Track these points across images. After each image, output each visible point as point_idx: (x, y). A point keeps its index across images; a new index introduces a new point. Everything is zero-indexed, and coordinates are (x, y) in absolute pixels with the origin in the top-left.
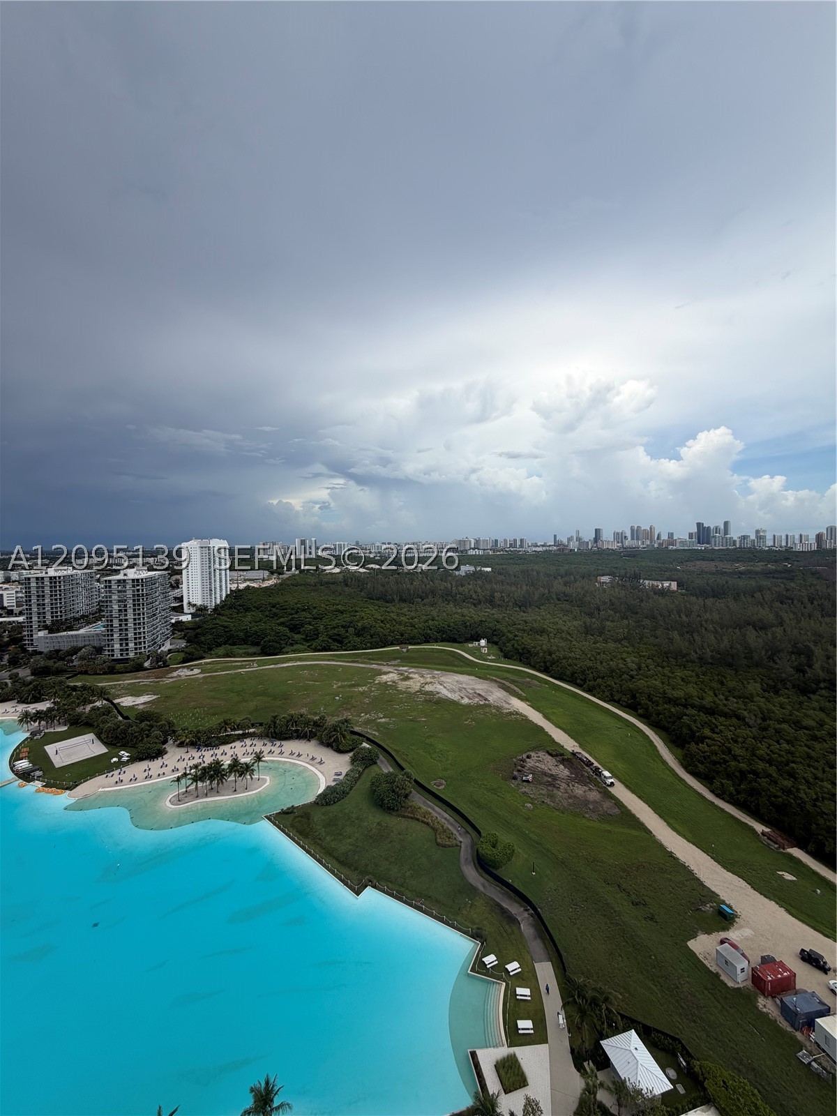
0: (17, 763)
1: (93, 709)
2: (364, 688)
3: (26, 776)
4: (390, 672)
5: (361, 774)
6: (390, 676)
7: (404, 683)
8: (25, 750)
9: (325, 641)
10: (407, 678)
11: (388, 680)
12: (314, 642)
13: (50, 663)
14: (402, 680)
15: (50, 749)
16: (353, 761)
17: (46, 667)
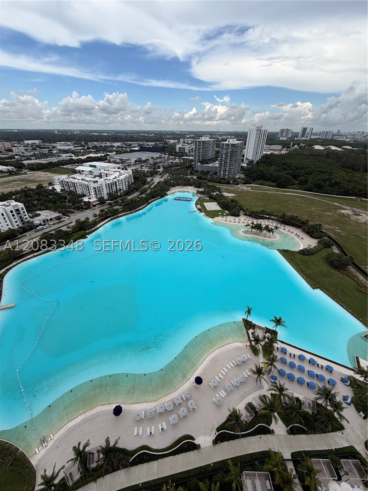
0: (197, 206)
1: (216, 194)
2: (329, 213)
3: (200, 210)
4: (347, 209)
5: (322, 249)
6: (347, 211)
7: (354, 216)
8: (199, 202)
9: (311, 186)
10: (358, 215)
11: (345, 213)
12: (304, 185)
13: (202, 175)
14: (354, 215)
15: (205, 204)
16: (319, 243)
17: (201, 176)
